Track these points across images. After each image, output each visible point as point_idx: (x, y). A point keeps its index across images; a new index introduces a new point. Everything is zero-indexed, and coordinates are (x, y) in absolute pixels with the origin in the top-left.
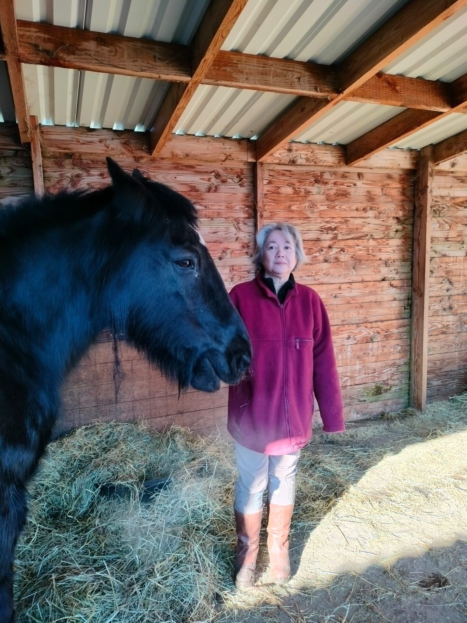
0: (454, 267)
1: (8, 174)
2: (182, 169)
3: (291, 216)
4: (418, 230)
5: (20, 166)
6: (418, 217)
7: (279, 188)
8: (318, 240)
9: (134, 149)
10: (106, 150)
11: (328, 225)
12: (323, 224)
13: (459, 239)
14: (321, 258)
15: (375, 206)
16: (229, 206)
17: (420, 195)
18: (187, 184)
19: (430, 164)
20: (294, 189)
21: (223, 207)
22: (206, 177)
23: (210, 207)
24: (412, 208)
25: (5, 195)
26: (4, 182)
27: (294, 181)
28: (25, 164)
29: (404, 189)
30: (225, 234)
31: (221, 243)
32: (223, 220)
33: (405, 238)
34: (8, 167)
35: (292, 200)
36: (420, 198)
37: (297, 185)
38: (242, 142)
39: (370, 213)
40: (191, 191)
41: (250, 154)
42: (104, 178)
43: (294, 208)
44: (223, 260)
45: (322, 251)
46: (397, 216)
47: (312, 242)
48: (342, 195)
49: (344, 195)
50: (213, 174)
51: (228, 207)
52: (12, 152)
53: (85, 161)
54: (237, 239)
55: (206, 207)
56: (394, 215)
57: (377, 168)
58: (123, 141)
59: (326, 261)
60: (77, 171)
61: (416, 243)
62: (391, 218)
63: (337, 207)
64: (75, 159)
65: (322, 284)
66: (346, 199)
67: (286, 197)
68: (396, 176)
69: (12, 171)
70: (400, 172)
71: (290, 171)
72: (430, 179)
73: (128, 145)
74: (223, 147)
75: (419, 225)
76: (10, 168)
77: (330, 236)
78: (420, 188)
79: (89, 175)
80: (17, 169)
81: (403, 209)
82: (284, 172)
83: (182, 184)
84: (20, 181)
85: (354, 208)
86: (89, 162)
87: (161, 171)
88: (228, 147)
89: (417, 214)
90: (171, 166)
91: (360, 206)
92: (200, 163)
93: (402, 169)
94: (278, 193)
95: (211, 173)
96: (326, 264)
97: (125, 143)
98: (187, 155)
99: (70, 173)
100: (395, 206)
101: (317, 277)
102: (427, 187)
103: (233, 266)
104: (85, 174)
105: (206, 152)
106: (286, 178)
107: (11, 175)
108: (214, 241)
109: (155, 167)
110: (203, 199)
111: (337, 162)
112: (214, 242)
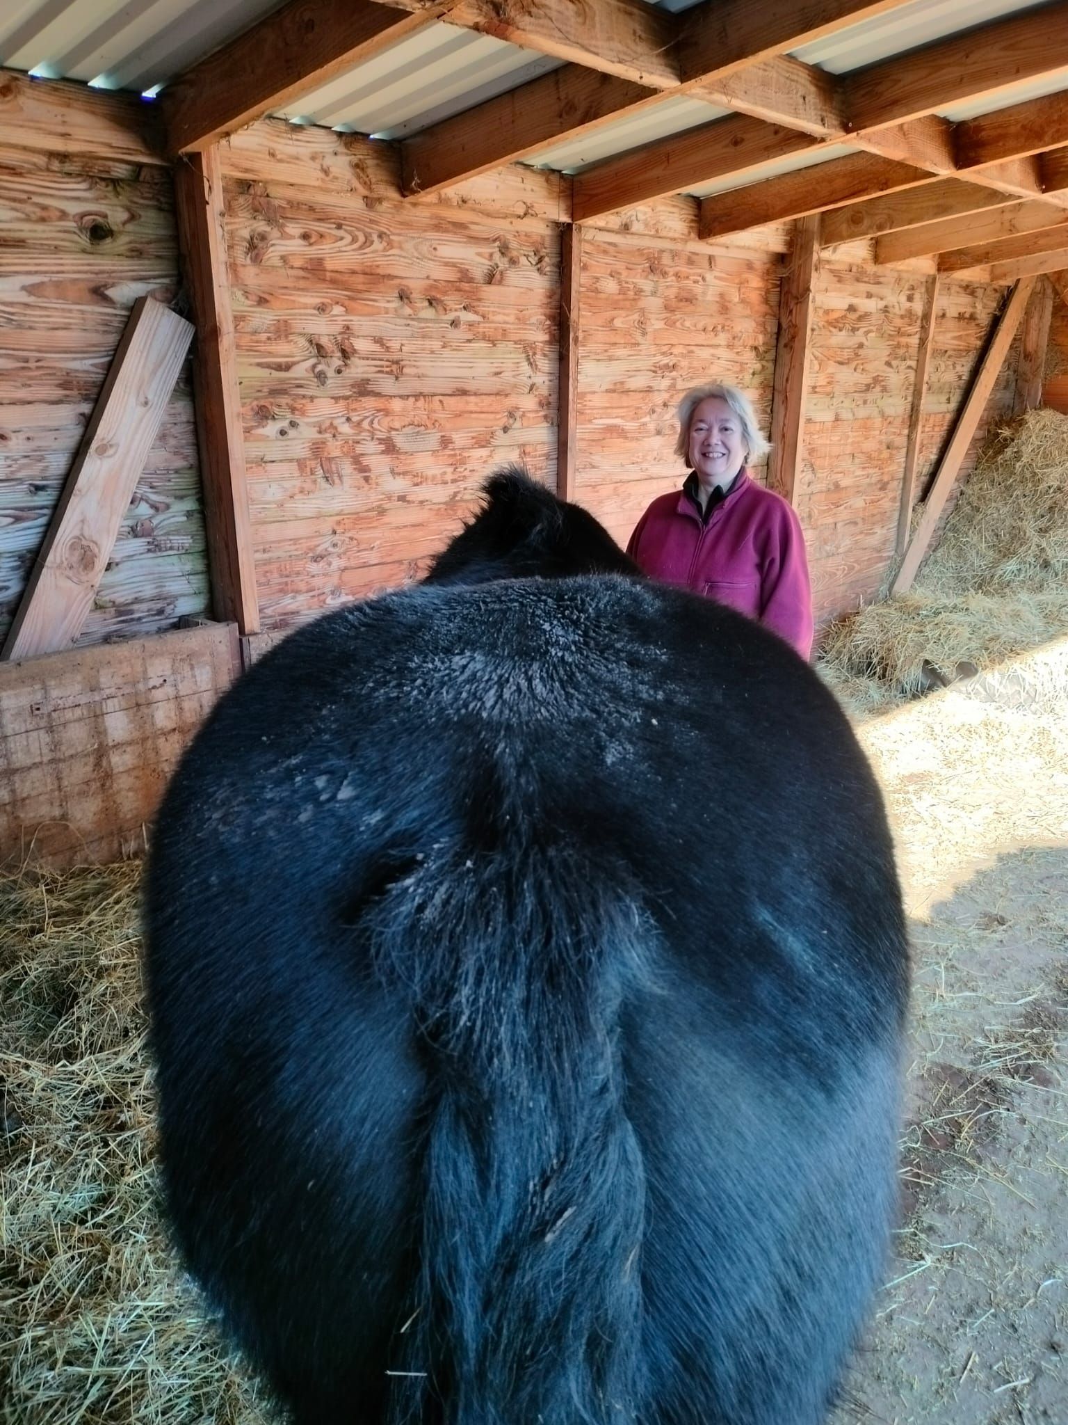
0: (820, 442)
1: (124, 223)
2: (446, 231)
3: (613, 340)
4: (786, 371)
5: (148, 206)
6: (786, 346)
7: (597, 279)
8: (649, 390)
9: (373, 180)
10: (323, 180)
11: (665, 360)
12: (658, 358)
13: (828, 389)
14: (652, 427)
15: (728, 323)
16: (521, 315)
17: (792, 305)
18: (454, 265)
19: (816, 247)
20: (620, 283)
21: (511, 319)
22: (486, 250)
23: (491, 317)
24: (775, 330)
25: (121, 278)
26: (115, 244)
27: (620, 267)
28: (158, 200)
29: (768, 291)
30: (514, 376)
31: (507, 395)
32: (511, 345)
33: (763, 386)
34: (122, 206)
35: (616, 306)
36: (791, 312)
37: (624, 273)
38: (552, 177)
39: (722, 338)
40: (461, 280)
41: (563, 206)
42: (311, 245)
43: (618, 323)
44: (510, 432)
45: (654, 412)
46: (756, 344)
47: (641, 395)
48: (687, 300)
49: (688, 299)
50: (497, 243)
51: (518, 319)
52: (128, 167)
53: (276, 202)
54: (532, 387)
55: (484, 317)
56: (751, 343)
57: (738, 247)
58: (355, 159)
59: (659, 433)
60: (261, 226)
61: (778, 398)
62: (748, 349)
63: (678, 324)
64: (255, 195)
65: (651, 478)
66: (691, 308)
67: (607, 299)
68: (758, 265)
69: (133, 217)
70: (765, 258)
71: (615, 245)
72: (814, 275)
73: (363, 169)
74: (522, 185)
75: (788, 362)
76: (128, 209)
77: (666, 383)
78: (794, 291)
79: (284, 236)
80: (142, 213)
81: (765, 332)
82: (607, 246)
83: (446, 264)
84: (149, 243)
85: (700, 326)
86: (284, 204)
87: (411, 233)
88: (528, 187)
89: (783, 341)
90: (428, 221)
91: (709, 322)
92: (477, 219)
93: (767, 252)
94: (597, 291)
95: (495, 240)
96: (658, 437)
97: (357, 166)
98: (464, 201)
99: (249, 229)
100: (754, 324)
101: (645, 465)
102: (808, 290)
103: (524, 445)
104: (275, 233)
105: (495, 197)
106: (608, 260)
107: (129, 227)
108: (495, 391)
109: (401, 223)
110: (479, 300)
111: (686, 231)
112: (497, 394)
